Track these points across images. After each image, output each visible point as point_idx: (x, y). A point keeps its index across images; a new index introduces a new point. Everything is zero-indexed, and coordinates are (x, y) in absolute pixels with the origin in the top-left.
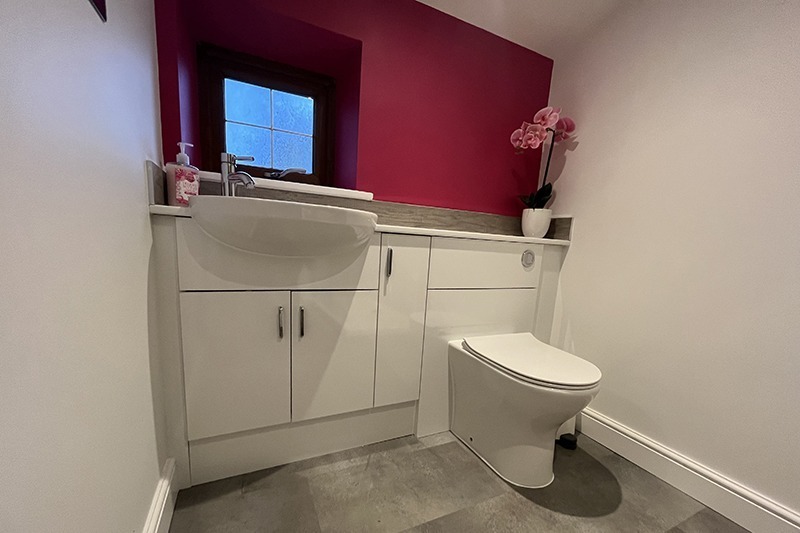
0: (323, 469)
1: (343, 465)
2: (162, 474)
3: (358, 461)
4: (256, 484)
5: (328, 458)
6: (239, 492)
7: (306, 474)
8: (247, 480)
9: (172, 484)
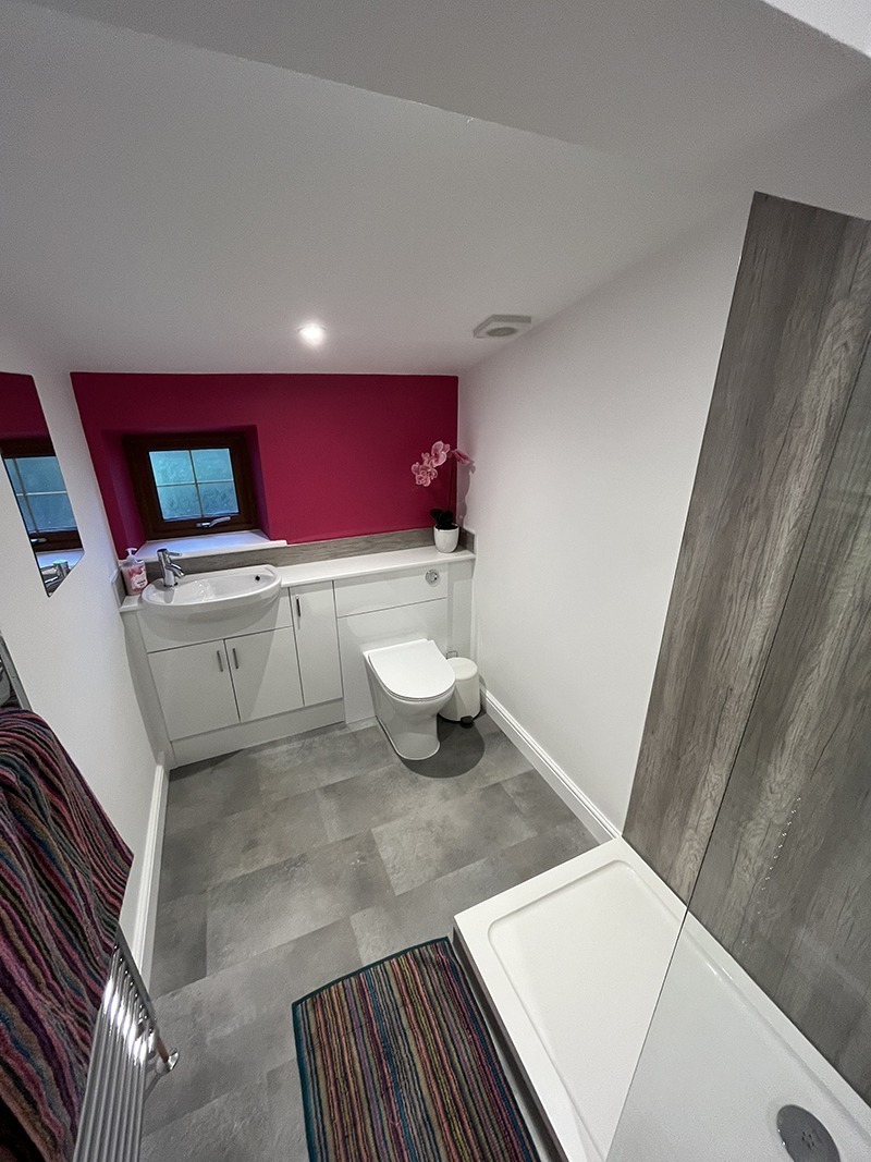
0: (267, 752)
1: (284, 748)
2: (158, 762)
3: (296, 745)
4: (220, 764)
5: (273, 744)
6: (209, 770)
7: (256, 756)
8: (214, 762)
9: (164, 767)
